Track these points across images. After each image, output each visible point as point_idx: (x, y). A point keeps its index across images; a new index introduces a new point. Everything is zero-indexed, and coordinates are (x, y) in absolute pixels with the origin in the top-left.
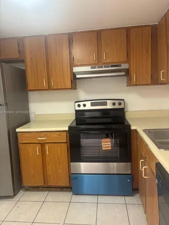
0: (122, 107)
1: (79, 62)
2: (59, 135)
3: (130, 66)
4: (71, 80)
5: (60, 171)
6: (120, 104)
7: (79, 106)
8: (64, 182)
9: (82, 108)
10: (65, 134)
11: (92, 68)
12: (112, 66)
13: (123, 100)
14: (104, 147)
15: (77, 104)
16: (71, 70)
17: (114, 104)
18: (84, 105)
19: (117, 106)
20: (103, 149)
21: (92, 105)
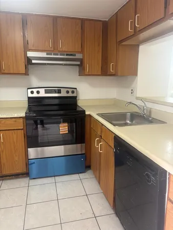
0: (74, 95)
1: (33, 46)
2: (15, 121)
3: (84, 56)
4: (25, 65)
5: (16, 158)
6: (73, 92)
7: (32, 92)
8: (21, 169)
9: (35, 95)
10: (21, 120)
11: (47, 54)
12: (67, 55)
13: (76, 89)
14: (62, 131)
15: (29, 91)
16: (25, 54)
17: (68, 92)
18: (38, 92)
19: (70, 95)
20: (61, 133)
21: (46, 92)
